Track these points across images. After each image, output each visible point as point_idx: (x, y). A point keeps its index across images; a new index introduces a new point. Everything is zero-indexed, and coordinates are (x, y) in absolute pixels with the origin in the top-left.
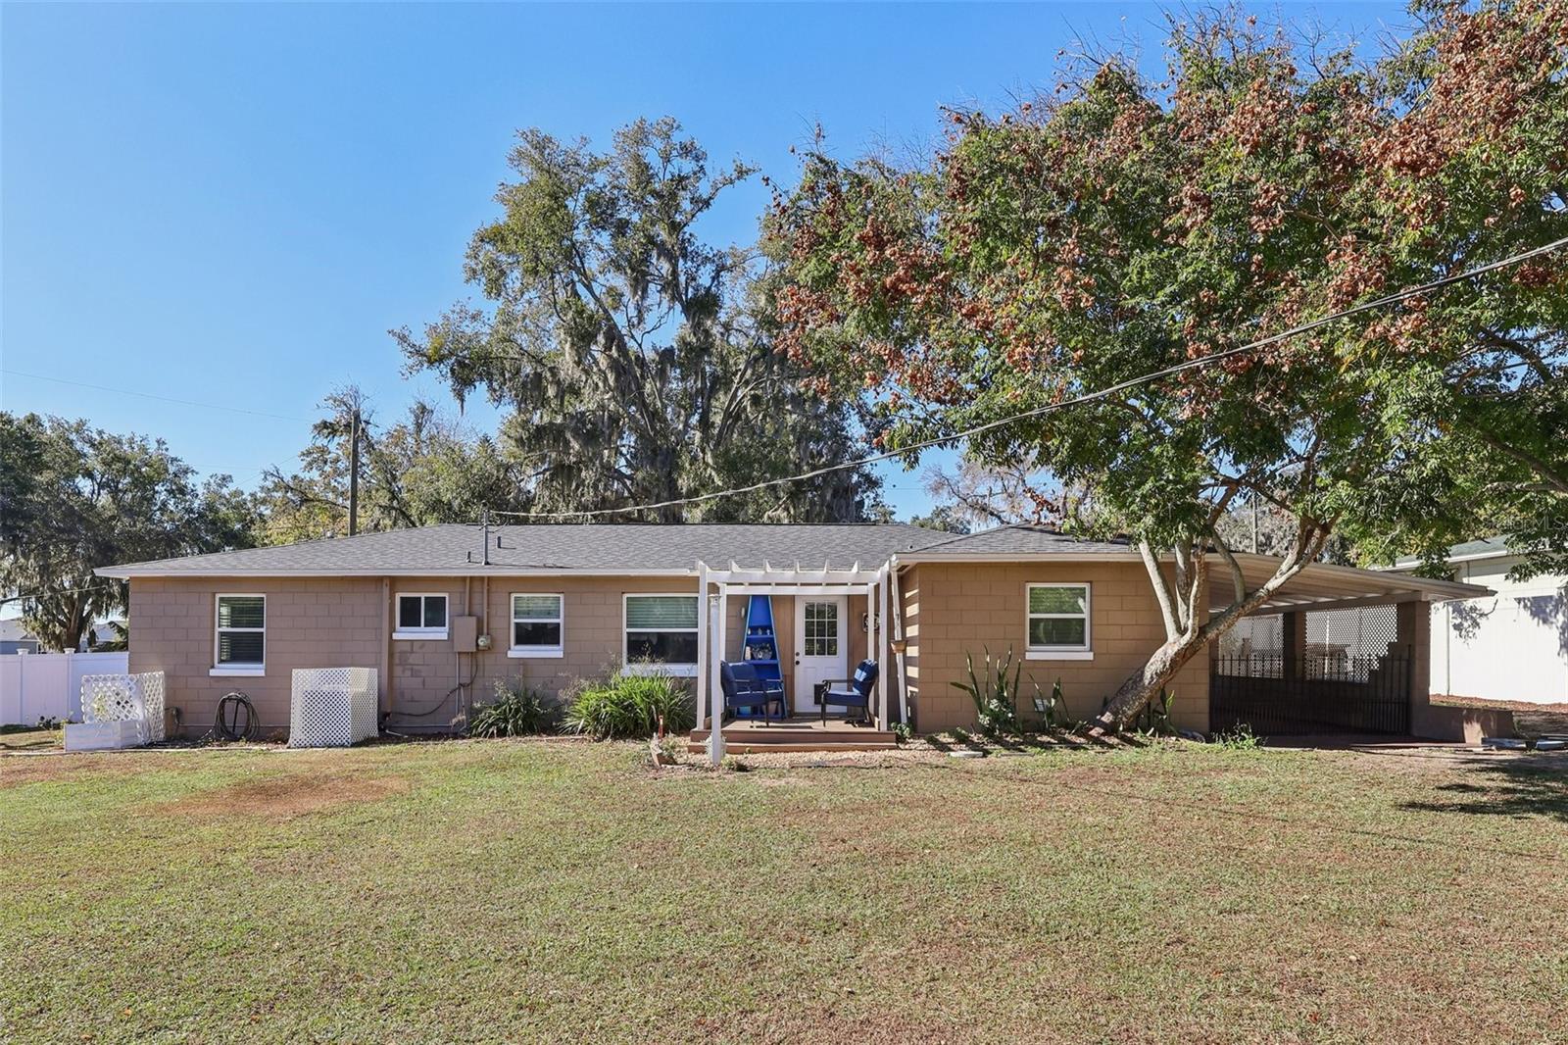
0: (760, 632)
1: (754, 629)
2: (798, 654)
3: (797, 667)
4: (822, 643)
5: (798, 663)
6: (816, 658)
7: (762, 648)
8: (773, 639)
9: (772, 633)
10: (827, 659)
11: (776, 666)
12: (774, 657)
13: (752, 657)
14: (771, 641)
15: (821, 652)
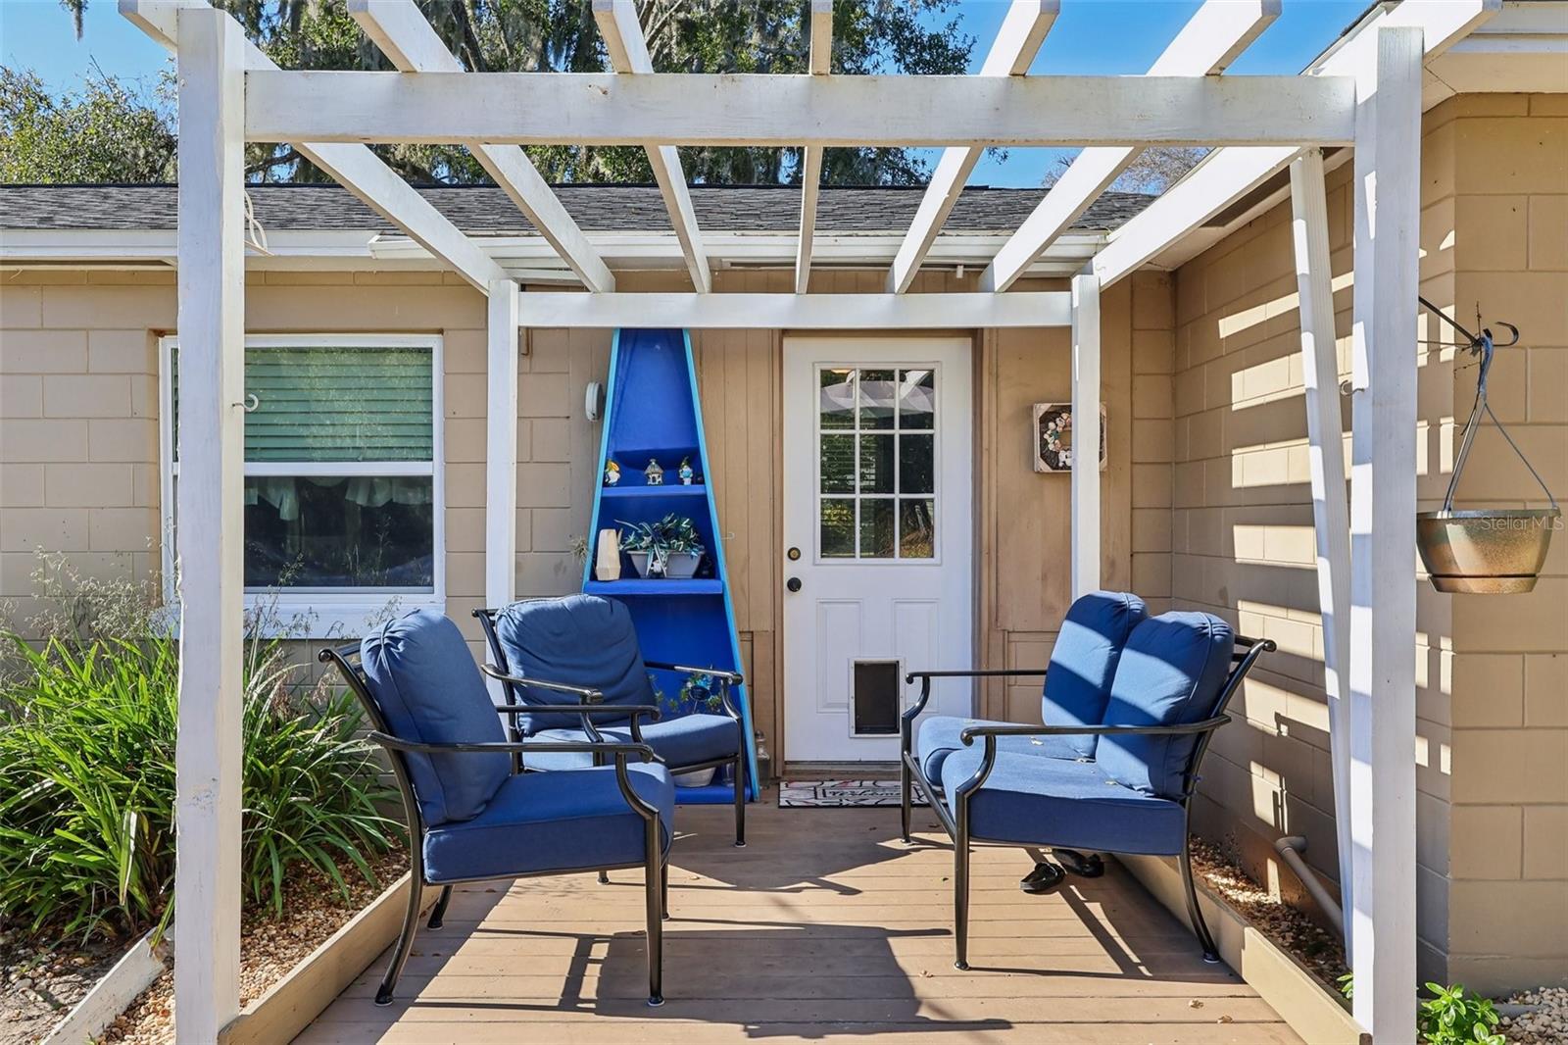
0: (654, 471)
1: (632, 463)
2: (794, 554)
3: (791, 601)
4: (879, 513)
5: (794, 585)
6: (857, 570)
7: (665, 535)
8: (702, 501)
9: (698, 478)
10: (899, 570)
11: (718, 601)
12: (708, 568)
13: (628, 569)
14: (698, 508)
15: (879, 546)
